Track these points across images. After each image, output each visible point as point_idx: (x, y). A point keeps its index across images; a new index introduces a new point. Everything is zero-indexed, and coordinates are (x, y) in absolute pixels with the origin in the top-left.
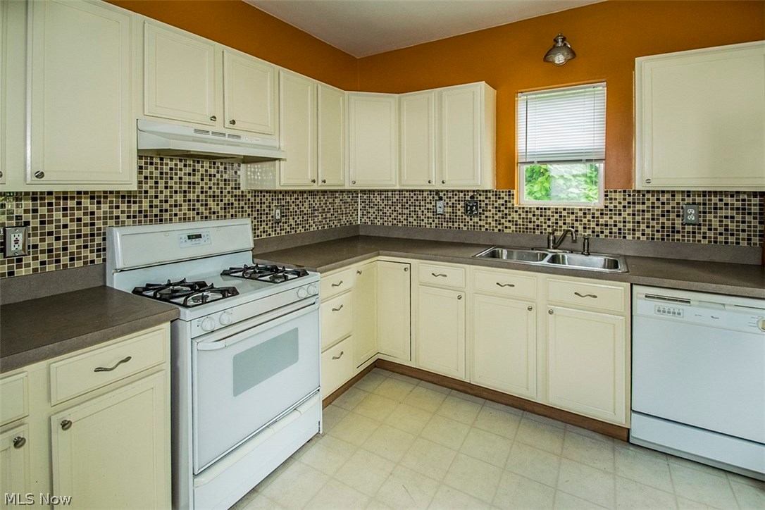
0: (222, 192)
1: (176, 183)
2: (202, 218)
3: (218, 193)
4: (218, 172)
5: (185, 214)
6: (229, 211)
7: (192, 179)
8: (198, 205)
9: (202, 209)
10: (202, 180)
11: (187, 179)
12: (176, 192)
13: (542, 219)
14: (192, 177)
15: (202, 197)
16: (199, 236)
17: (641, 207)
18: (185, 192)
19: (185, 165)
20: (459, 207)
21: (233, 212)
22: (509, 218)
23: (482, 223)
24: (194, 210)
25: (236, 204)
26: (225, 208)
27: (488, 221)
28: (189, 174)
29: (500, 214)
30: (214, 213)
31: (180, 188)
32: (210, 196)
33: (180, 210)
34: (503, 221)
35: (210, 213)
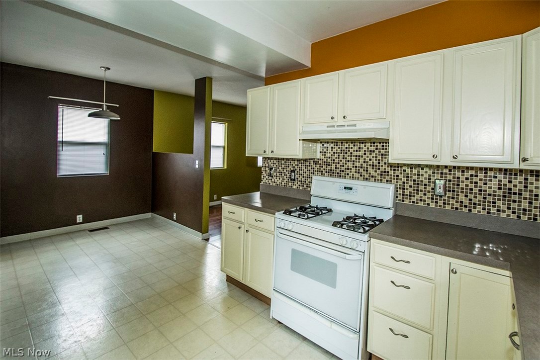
0: (379, 163)
1: (348, 156)
2: (364, 178)
3: (376, 163)
4: (377, 149)
5: (353, 175)
6: (383, 177)
7: (358, 154)
8: (361, 170)
9: (364, 173)
10: (365, 154)
11: (355, 153)
12: (348, 161)
14: (358, 152)
15: (365, 165)
16: (351, 189)
18: (354, 161)
19: (354, 145)
21: (388, 178)
24: (359, 173)
25: (391, 173)
26: (381, 175)
28: (357, 151)
30: (372, 177)
31: (351, 159)
32: (370, 165)
33: (351, 172)
35: (369, 176)
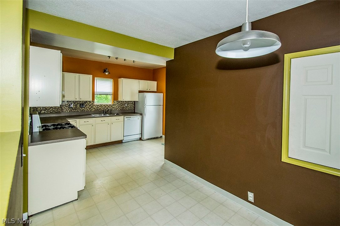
13: (101, 107)
17: (119, 104)
20: (78, 105)
22: (93, 107)
23: (85, 109)
27: (87, 108)
29: (90, 107)
34: (91, 108)
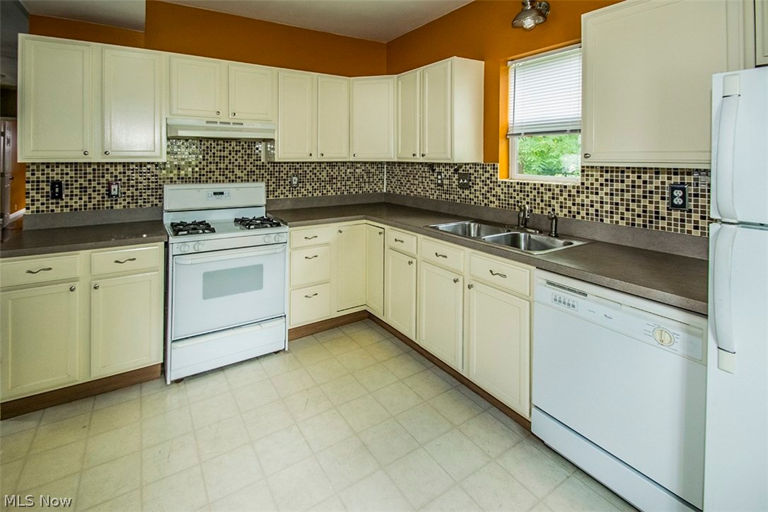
0: (245, 163)
1: (211, 157)
2: (229, 181)
3: (242, 163)
4: (243, 149)
5: (217, 178)
6: (250, 177)
7: (222, 154)
8: (227, 172)
9: (230, 175)
10: (230, 154)
11: (218, 154)
12: (210, 163)
13: (521, 195)
15: (230, 166)
16: (222, 193)
17: (620, 186)
18: (217, 163)
19: (217, 145)
20: (454, 179)
21: (254, 177)
22: (494, 192)
23: (472, 196)
24: (223, 175)
25: (257, 172)
26: (248, 175)
27: (476, 195)
28: (220, 151)
29: (486, 188)
30: (239, 178)
31: (214, 160)
32: (236, 166)
33: (214, 175)
34: (488, 195)
35: (236, 178)
